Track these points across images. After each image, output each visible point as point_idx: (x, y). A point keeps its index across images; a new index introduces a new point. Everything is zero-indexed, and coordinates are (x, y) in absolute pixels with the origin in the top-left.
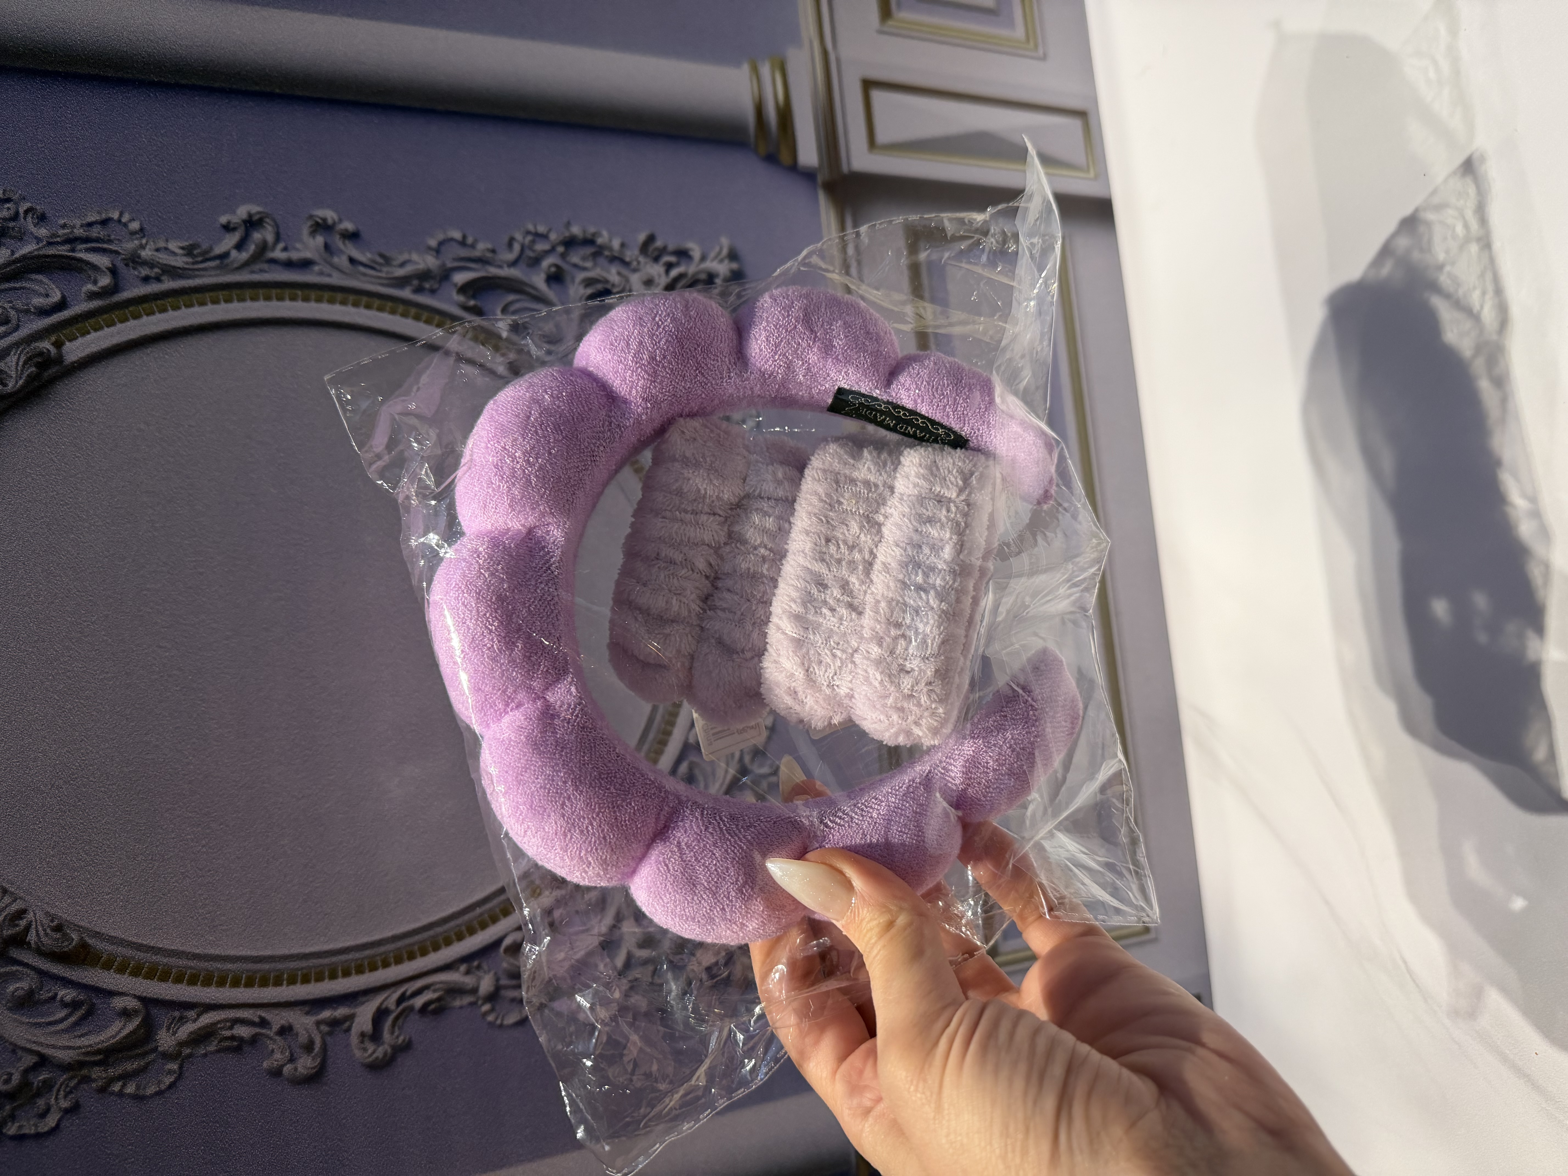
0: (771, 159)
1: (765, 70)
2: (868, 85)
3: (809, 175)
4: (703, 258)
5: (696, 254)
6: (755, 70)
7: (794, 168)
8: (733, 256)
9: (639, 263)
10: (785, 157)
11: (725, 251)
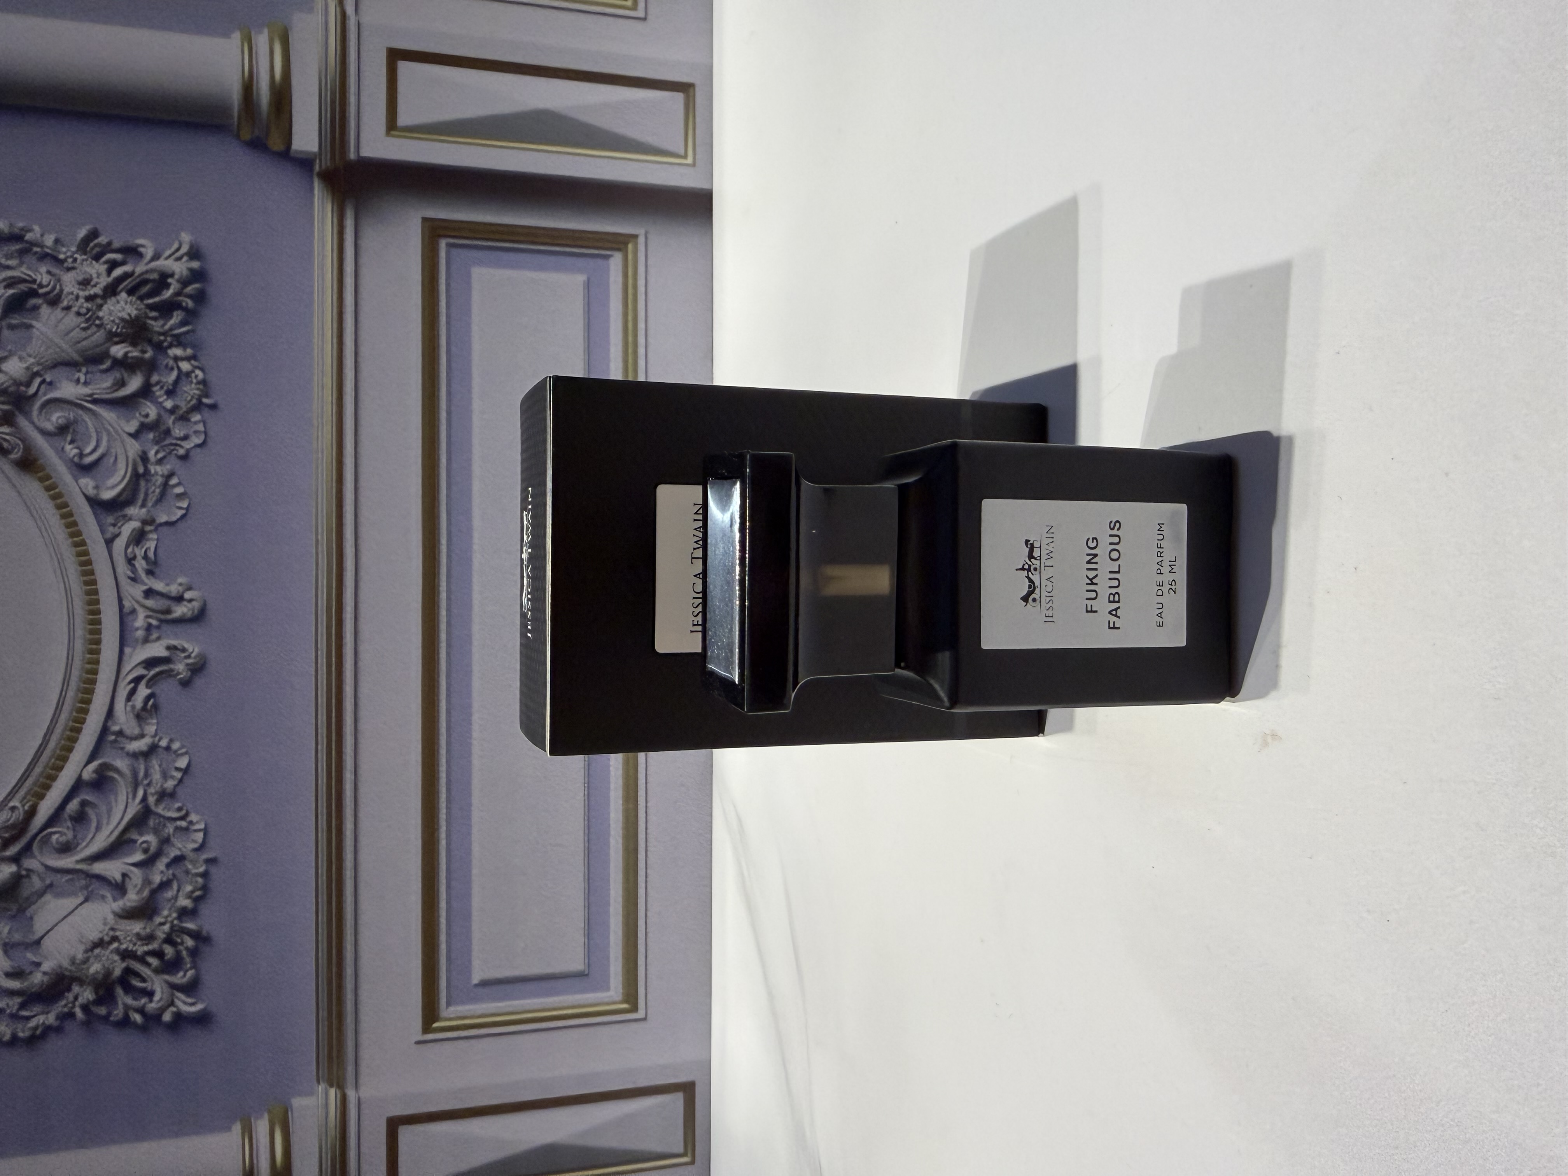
0: (257, 145)
1: (262, 41)
2: (395, 56)
3: (305, 163)
4: (156, 257)
5: (149, 253)
6: (248, 40)
7: (286, 155)
8: (194, 254)
9: (75, 260)
10: (276, 143)
11: (185, 249)
